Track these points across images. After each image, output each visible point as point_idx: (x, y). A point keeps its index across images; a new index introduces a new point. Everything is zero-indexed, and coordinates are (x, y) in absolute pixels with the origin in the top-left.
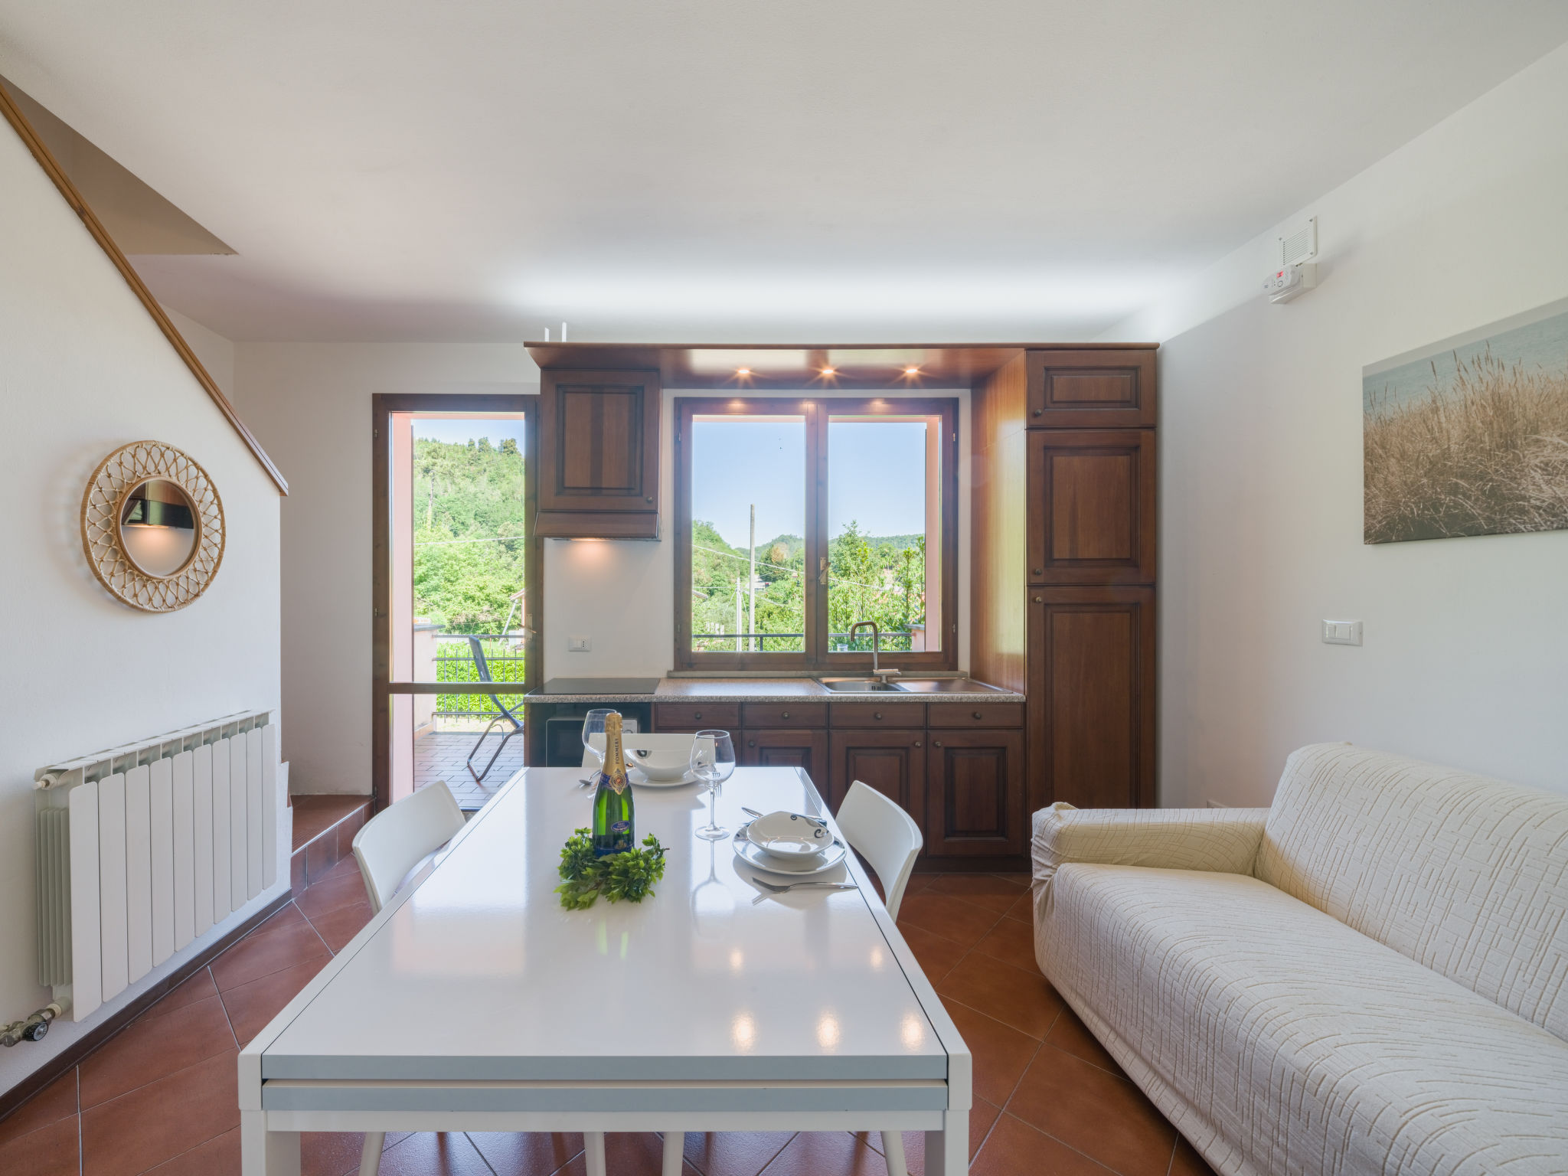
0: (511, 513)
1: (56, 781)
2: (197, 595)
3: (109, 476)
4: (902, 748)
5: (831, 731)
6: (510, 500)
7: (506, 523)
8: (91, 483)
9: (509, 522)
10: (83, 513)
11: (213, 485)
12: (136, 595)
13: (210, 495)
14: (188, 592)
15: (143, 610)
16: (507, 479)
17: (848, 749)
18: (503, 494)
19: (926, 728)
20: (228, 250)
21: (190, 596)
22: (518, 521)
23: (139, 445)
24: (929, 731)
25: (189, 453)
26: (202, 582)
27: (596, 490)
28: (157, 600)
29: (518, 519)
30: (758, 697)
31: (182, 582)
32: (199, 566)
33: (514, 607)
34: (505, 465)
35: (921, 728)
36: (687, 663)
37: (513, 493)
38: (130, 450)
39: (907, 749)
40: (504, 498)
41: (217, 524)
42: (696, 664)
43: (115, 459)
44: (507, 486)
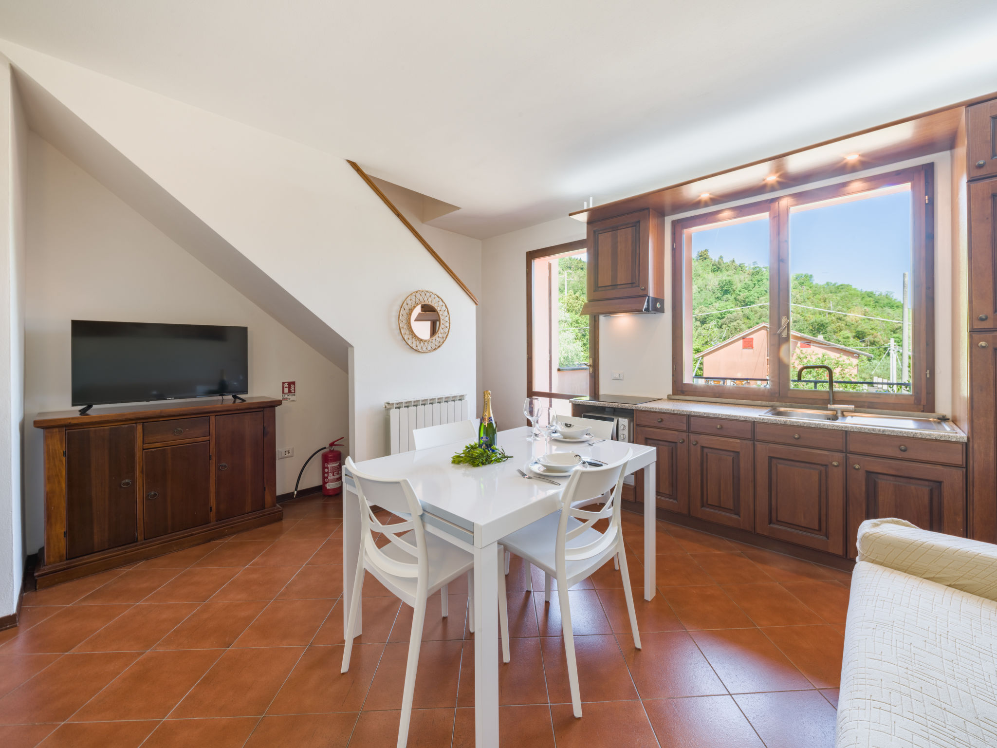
0: (705, 300)
1: (389, 407)
2: (439, 347)
3: (407, 304)
4: (822, 465)
5: (755, 442)
6: (704, 291)
7: (701, 307)
8: (401, 308)
9: (703, 306)
10: (399, 318)
11: (445, 304)
12: (417, 346)
13: (444, 308)
14: (436, 345)
15: (419, 352)
16: (702, 277)
17: (771, 458)
18: (699, 288)
19: (846, 451)
20: (458, 208)
21: (437, 347)
22: (709, 304)
23: (417, 292)
24: (848, 454)
25: (435, 292)
26: (442, 342)
27: (614, 286)
28: (424, 349)
29: (710, 303)
30: (699, 413)
31: (434, 341)
32: (440, 335)
33: (699, 362)
34: (700, 268)
35: (842, 452)
36: (680, 390)
37: (706, 286)
38: (414, 294)
39: (826, 465)
40: (699, 290)
41: (447, 319)
42: (686, 391)
43: (409, 298)
44: (701, 282)
